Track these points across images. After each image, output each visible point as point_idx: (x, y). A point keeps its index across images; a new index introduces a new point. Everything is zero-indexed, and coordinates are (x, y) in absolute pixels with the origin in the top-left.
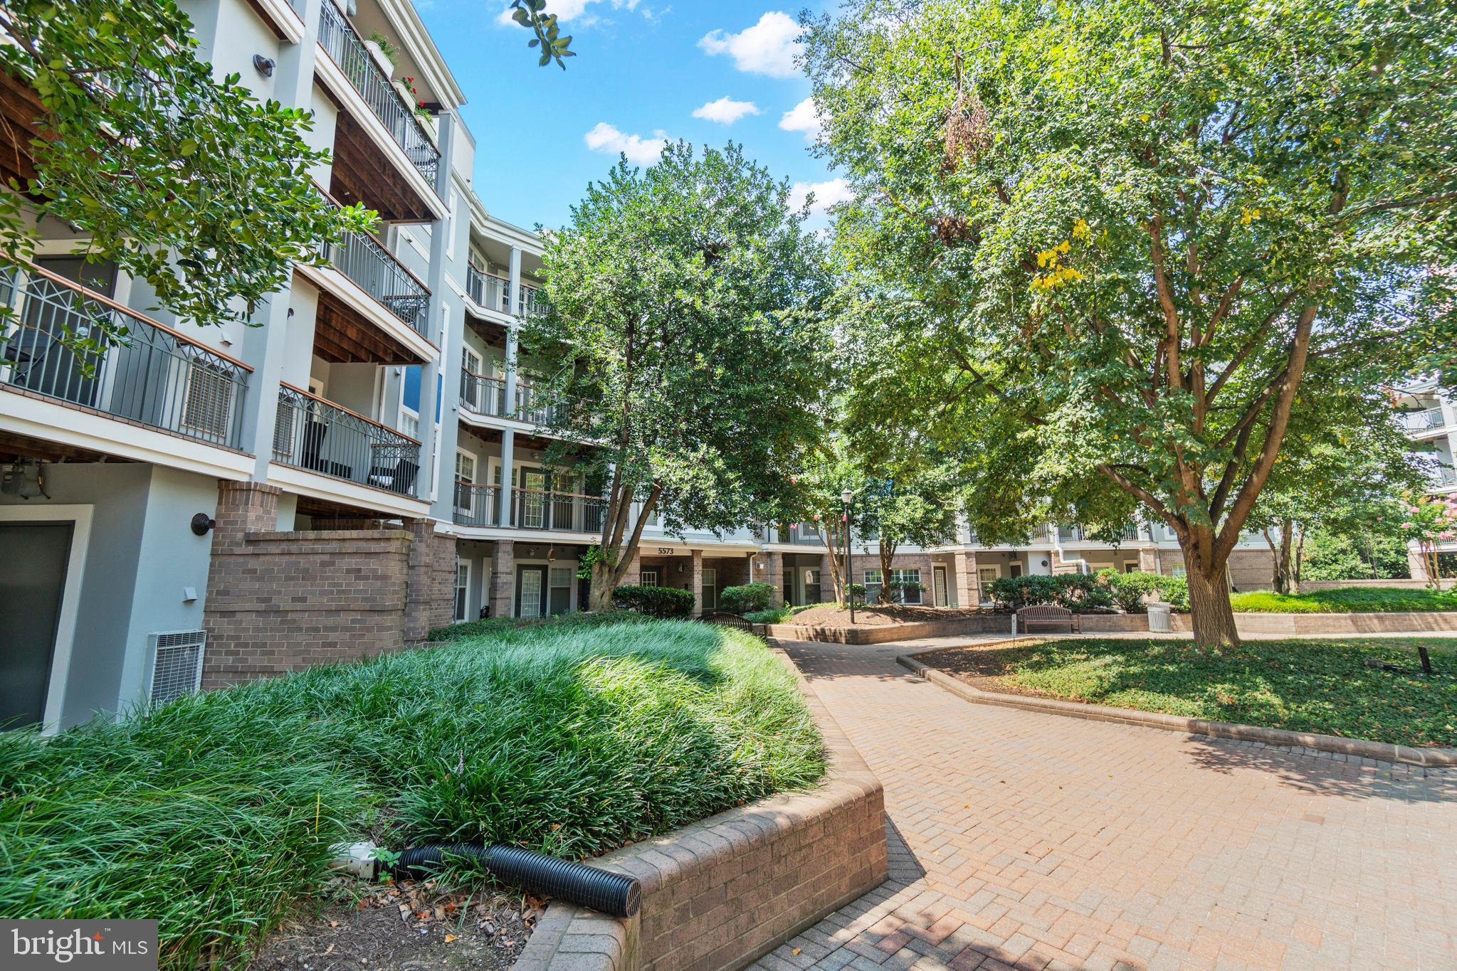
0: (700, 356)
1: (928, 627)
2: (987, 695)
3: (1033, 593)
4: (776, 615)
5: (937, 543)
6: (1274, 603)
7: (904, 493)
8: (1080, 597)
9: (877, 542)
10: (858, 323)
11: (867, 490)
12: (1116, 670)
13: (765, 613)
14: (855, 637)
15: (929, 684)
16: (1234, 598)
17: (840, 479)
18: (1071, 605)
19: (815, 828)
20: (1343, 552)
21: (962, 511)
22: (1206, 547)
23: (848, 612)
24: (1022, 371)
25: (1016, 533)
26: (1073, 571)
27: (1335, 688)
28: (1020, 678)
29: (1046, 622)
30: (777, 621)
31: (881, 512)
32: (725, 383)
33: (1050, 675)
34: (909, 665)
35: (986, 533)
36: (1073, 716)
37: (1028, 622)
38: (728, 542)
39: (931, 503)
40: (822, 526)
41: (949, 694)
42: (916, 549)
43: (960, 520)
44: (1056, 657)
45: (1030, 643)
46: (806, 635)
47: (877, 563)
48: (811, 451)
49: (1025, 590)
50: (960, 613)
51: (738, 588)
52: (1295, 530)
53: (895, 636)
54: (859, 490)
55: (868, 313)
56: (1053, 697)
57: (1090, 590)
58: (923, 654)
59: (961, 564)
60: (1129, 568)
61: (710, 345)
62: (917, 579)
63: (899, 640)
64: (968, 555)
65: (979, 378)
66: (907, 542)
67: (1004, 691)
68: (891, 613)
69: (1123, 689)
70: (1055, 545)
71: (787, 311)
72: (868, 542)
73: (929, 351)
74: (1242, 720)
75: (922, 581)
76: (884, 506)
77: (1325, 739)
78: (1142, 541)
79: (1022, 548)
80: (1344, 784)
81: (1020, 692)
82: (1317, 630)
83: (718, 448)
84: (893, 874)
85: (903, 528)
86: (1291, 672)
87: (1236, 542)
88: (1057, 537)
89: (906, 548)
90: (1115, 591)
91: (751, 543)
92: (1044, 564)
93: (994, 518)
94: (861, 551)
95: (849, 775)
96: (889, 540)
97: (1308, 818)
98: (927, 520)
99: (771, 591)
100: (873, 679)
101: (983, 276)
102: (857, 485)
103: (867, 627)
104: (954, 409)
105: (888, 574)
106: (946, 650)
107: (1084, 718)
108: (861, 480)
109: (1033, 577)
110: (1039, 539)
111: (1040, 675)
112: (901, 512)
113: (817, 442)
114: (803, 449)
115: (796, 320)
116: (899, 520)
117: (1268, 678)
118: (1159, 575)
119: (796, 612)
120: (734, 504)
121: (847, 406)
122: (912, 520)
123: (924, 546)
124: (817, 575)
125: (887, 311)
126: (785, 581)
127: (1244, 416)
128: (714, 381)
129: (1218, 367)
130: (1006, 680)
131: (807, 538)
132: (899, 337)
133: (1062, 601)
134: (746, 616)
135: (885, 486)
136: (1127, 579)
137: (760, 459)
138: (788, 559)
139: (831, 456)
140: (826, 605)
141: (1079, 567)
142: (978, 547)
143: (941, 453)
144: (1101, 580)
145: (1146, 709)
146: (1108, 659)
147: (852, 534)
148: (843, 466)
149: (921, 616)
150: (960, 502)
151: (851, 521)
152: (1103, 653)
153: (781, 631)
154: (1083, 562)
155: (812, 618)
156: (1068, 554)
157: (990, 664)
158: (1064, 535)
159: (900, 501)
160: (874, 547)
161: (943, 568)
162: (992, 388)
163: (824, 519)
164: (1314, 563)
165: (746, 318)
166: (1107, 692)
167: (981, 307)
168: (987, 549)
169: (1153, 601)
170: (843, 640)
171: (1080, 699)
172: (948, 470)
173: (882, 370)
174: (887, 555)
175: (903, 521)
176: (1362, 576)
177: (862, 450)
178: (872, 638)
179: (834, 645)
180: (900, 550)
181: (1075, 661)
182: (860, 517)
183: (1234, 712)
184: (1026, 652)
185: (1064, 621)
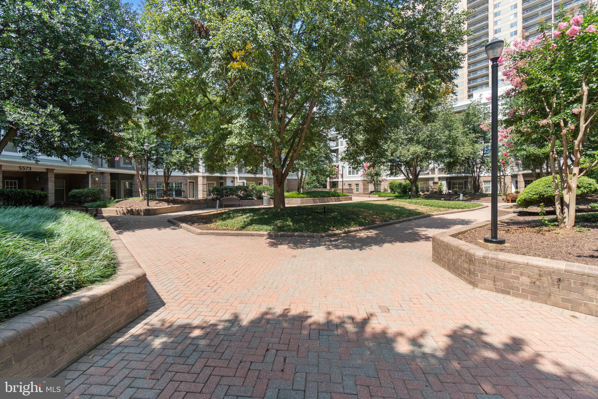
0: (47, 51)
1: (184, 206)
2: (204, 231)
3: (227, 193)
4: (105, 203)
5: (190, 172)
6: (296, 195)
7: (176, 149)
8: (243, 194)
9: (162, 170)
10: (154, 61)
11: (158, 145)
12: (250, 218)
13: (98, 203)
14: (148, 212)
15: (181, 229)
16: (286, 194)
17: (144, 138)
18: (240, 197)
19: (106, 299)
20: (314, 180)
21: (201, 159)
22: (280, 176)
23: (146, 202)
24: (227, 103)
25: (222, 170)
26: (241, 184)
27: (305, 219)
28: (218, 224)
29: (230, 203)
30: (105, 206)
31: (165, 156)
32: (67, 72)
33: (229, 221)
34: (174, 223)
35: (210, 168)
36: (234, 235)
37: (224, 203)
38: (73, 165)
39: (188, 154)
40: (133, 161)
41: (189, 233)
42: (181, 174)
43: (201, 162)
44: (232, 215)
45: (223, 211)
46: (121, 211)
47: (163, 180)
48: (126, 122)
49: (224, 191)
50: (199, 201)
51: (81, 190)
52: (304, 173)
53: (169, 211)
54: (154, 145)
55: (159, 57)
56: (228, 229)
57: (246, 191)
58: (180, 218)
59: (200, 181)
60: (260, 184)
61: (56, 47)
62: (181, 187)
63: (171, 212)
64: (203, 177)
65: (211, 103)
66: (177, 170)
67: (211, 229)
68: (168, 201)
69: (251, 225)
70: (237, 175)
71: (112, 41)
72: (158, 170)
73: (189, 85)
74: (283, 231)
75: (183, 188)
76: (166, 153)
77: (300, 233)
78: (264, 175)
79: (224, 175)
80: (302, 245)
81: (217, 229)
82: (305, 203)
83: (61, 109)
84: (149, 309)
85: (175, 164)
86: (296, 215)
87: (287, 176)
88: (237, 172)
89: (176, 173)
90: (254, 192)
91: (90, 167)
92: (232, 182)
93: (213, 162)
94: (154, 174)
95: (129, 271)
96: (168, 169)
97: (293, 256)
98: (186, 161)
99: (103, 191)
100: (155, 230)
101: (213, 56)
102: (153, 142)
103: (155, 208)
104: (200, 114)
105: (167, 184)
106: (190, 215)
107: (237, 236)
108: (156, 140)
109: (228, 186)
110: (231, 172)
111: (225, 222)
112: (174, 157)
113: (130, 118)
114: (121, 119)
115: (117, 49)
116: (173, 160)
117: (291, 218)
118: (268, 186)
119: (117, 202)
120: (74, 143)
121: (148, 103)
122: (179, 161)
123: (185, 172)
124: (131, 184)
125: (170, 59)
126: (111, 186)
127: (294, 134)
128: (58, 69)
129: (290, 116)
130: (212, 225)
131: (125, 166)
132: (175, 74)
133: (237, 195)
134: (86, 205)
135: (167, 144)
136: (259, 187)
137: (93, 120)
138: (113, 176)
139: (138, 126)
140: (135, 198)
141: (243, 183)
142: (207, 174)
143: (193, 133)
144: (250, 188)
145: (257, 231)
146: (248, 215)
147: (149, 165)
148: (145, 132)
149: (182, 202)
150: (201, 155)
151: (149, 159)
152: (247, 213)
153: (107, 212)
154: (245, 181)
155: (126, 204)
156: (241, 178)
157: (207, 220)
158: (240, 171)
159: (174, 152)
160: (161, 172)
161: (193, 182)
162: (216, 108)
163: (135, 157)
164: (307, 183)
165: (84, 37)
166: (246, 226)
167: (212, 70)
168: (210, 175)
169: (265, 195)
170: (142, 213)
171: (237, 230)
172: (196, 140)
173: (166, 88)
174: (167, 176)
175: (175, 161)
176: (317, 187)
177: (154, 126)
178: (157, 212)
179: (138, 216)
180: (174, 174)
181: (237, 216)
182: (155, 157)
183: (280, 229)
184: (221, 214)
185: (237, 203)
